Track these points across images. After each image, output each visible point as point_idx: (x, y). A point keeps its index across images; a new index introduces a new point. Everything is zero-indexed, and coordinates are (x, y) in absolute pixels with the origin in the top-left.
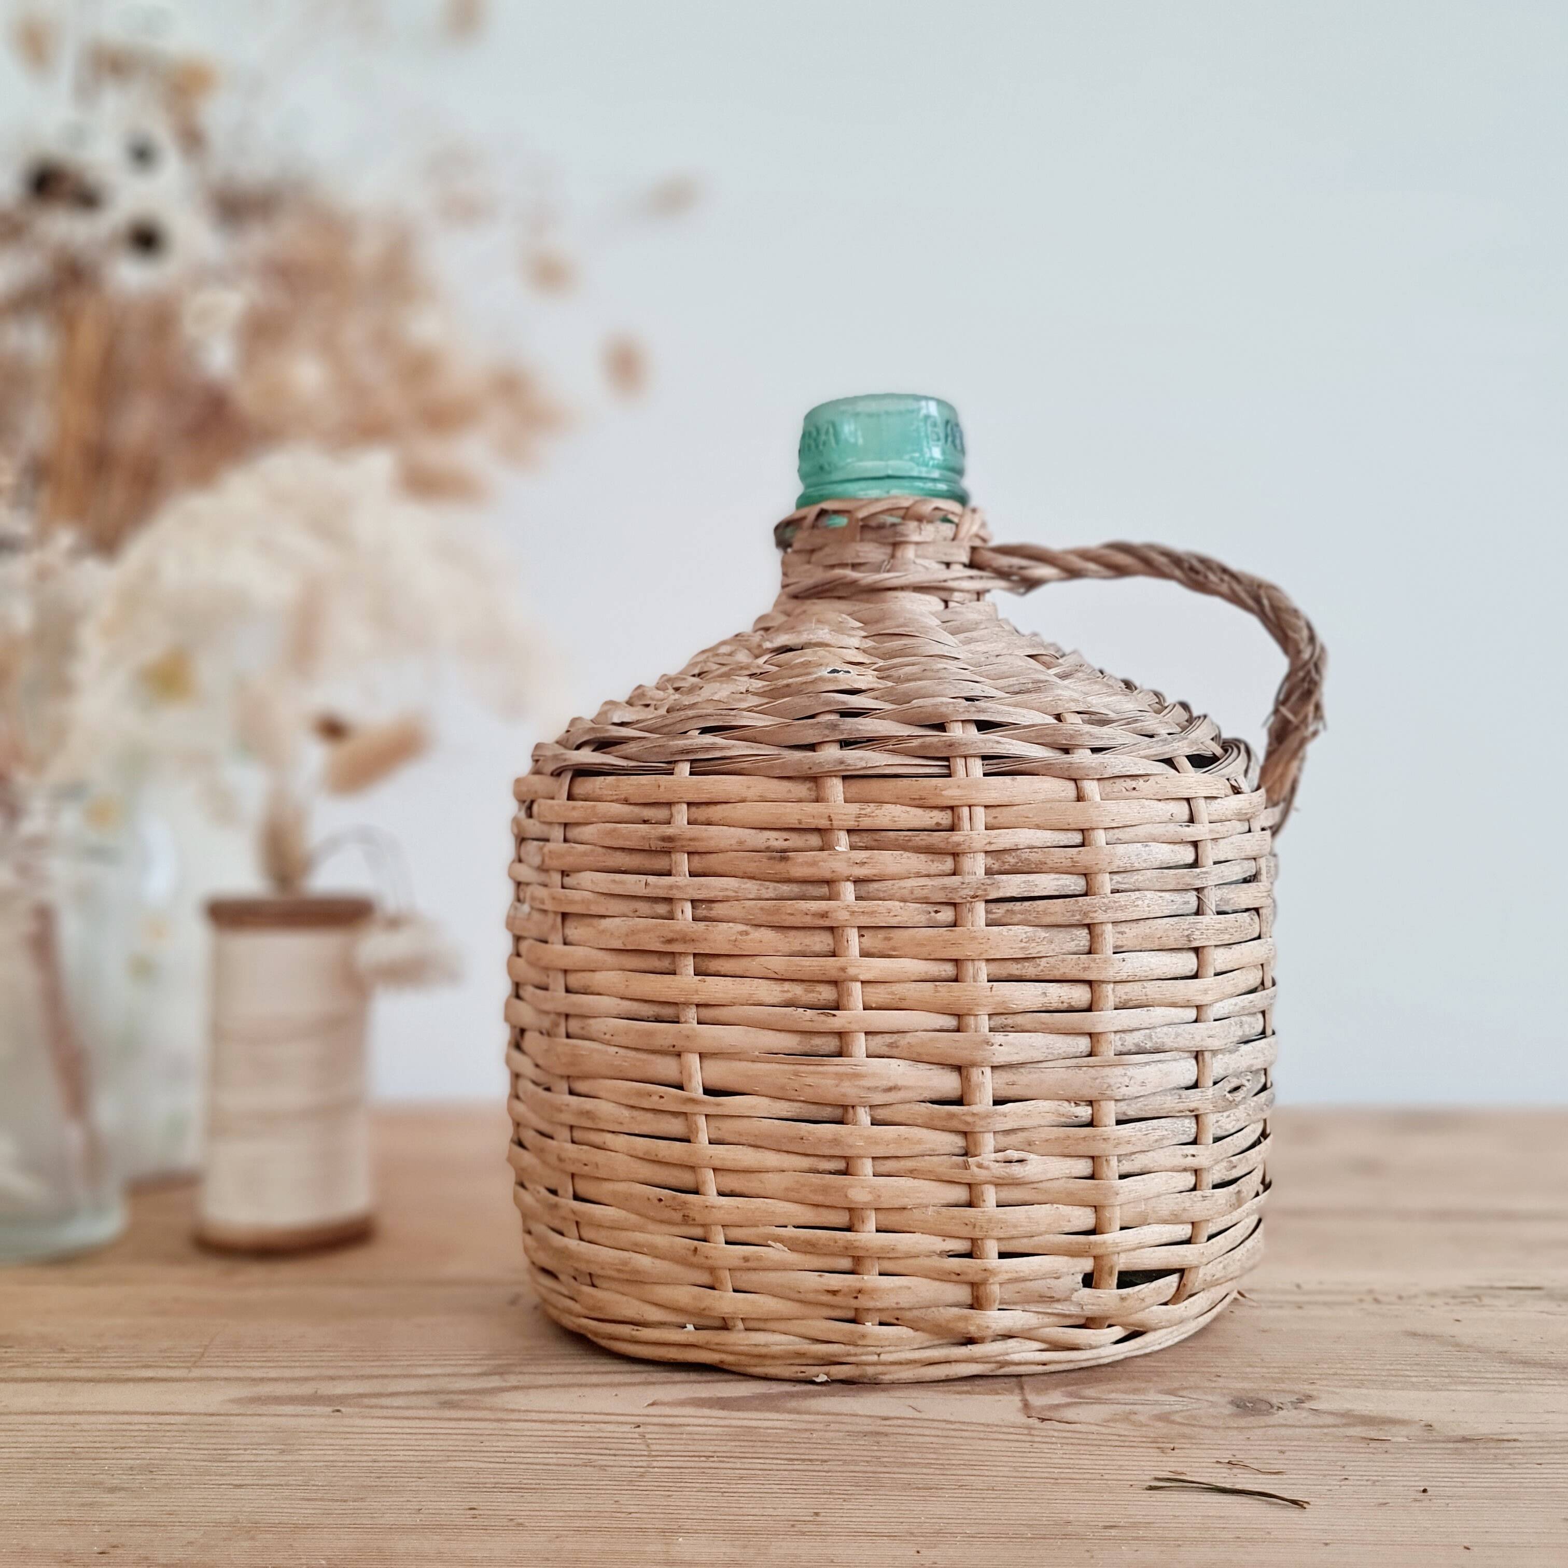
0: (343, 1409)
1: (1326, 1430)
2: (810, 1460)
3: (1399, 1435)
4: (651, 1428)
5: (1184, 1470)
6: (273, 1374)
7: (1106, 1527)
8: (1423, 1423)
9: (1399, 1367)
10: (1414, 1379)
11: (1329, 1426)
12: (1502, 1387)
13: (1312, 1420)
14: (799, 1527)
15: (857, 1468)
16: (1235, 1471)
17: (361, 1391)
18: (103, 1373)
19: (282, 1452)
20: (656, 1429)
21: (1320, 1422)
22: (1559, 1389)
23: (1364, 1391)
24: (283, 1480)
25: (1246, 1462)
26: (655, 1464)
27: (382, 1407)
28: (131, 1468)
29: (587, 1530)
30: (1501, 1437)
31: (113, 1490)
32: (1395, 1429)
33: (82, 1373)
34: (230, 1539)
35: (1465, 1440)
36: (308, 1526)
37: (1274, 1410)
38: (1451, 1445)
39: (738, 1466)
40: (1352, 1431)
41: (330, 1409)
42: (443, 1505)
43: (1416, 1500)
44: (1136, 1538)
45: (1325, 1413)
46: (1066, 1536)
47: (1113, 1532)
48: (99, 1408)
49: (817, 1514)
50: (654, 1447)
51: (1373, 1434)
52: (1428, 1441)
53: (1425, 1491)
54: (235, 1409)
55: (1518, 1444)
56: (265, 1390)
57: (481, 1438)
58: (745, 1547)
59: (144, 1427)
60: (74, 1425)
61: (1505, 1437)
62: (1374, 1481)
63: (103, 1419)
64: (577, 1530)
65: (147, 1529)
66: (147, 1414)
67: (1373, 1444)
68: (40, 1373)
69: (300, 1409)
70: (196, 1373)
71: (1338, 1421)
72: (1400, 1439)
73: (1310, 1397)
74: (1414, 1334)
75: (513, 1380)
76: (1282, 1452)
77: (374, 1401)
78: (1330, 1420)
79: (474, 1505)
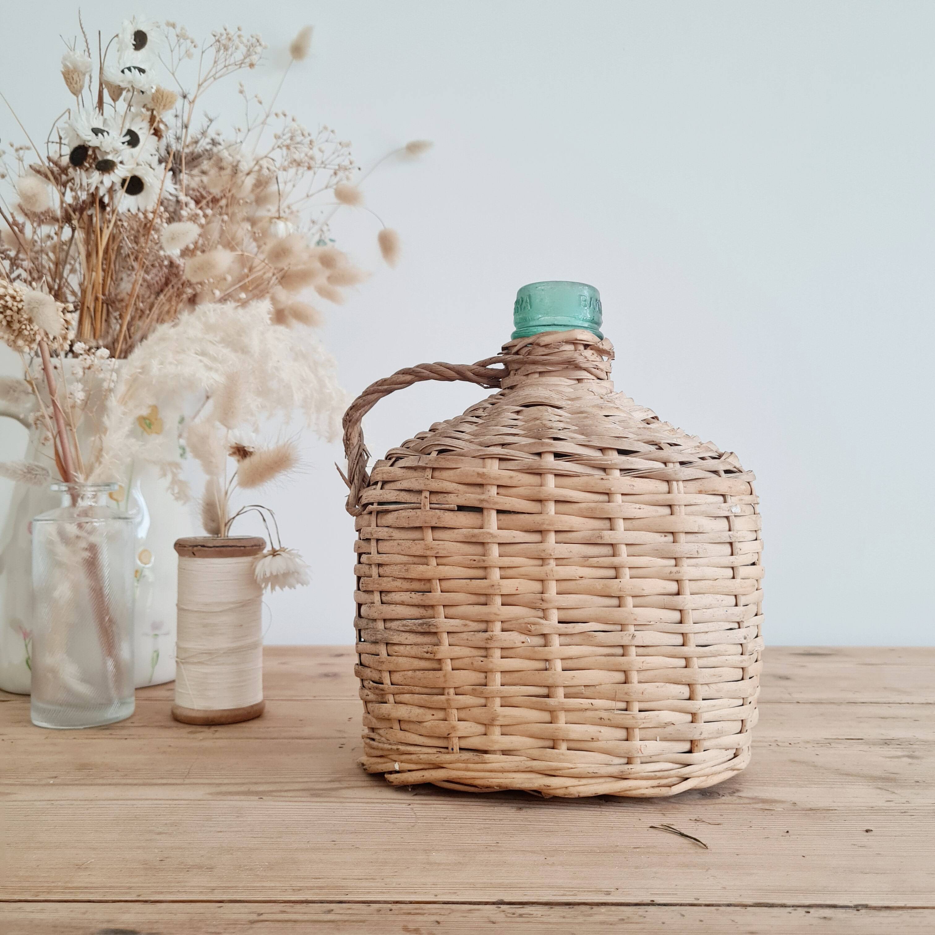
0: (264, 798)
1: (744, 806)
2: (494, 819)
3: (779, 808)
4: (416, 806)
5: (674, 823)
6: (226, 781)
7: (635, 848)
8: (792, 802)
9: (784, 777)
10: (790, 782)
11: (746, 804)
12: (833, 786)
13: (738, 801)
14: (489, 848)
15: (517, 823)
16: (698, 823)
17: (271, 789)
18: (141, 781)
19: (238, 817)
20: (418, 806)
21: (742, 801)
22: (862, 787)
23: (765, 788)
24: (240, 829)
25: (704, 820)
26: (419, 821)
27: (283, 797)
28: (166, 824)
29: (389, 850)
30: (828, 808)
31: (160, 833)
32: (778, 805)
33: (129, 781)
34: (221, 854)
35: (811, 809)
36: (257, 849)
37: (720, 797)
38: (804, 812)
39: (459, 822)
40: (756, 806)
41: (257, 798)
42: (319, 839)
43: (782, 836)
44: (649, 853)
45: (745, 798)
46: (616, 852)
47: (638, 850)
48: (144, 797)
49: (497, 843)
50: (418, 814)
51: (767, 807)
52: (792, 810)
53: (788, 832)
54: (210, 797)
55: (836, 811)
56: (224, 789)
57: (334, 810)
58: (464, 856)
59: (168, 806)
60: (133, 805)
61: (831, 808)
62: (764, 828)
63: (147, 802)
64: (385, 850)
65: (181, 850)
66: (167, 800)
67: (766, 812)
68: (109, 781)
69: (243, 797)
70: (187, 781)
71: (751, 801)
72: (779, 809)
73: (738, 791)
74: (794, 761)
75: (345, 784)
76: (721, 815)
77: (279, 794)
78: (746, 801)
79: (334, 839)
